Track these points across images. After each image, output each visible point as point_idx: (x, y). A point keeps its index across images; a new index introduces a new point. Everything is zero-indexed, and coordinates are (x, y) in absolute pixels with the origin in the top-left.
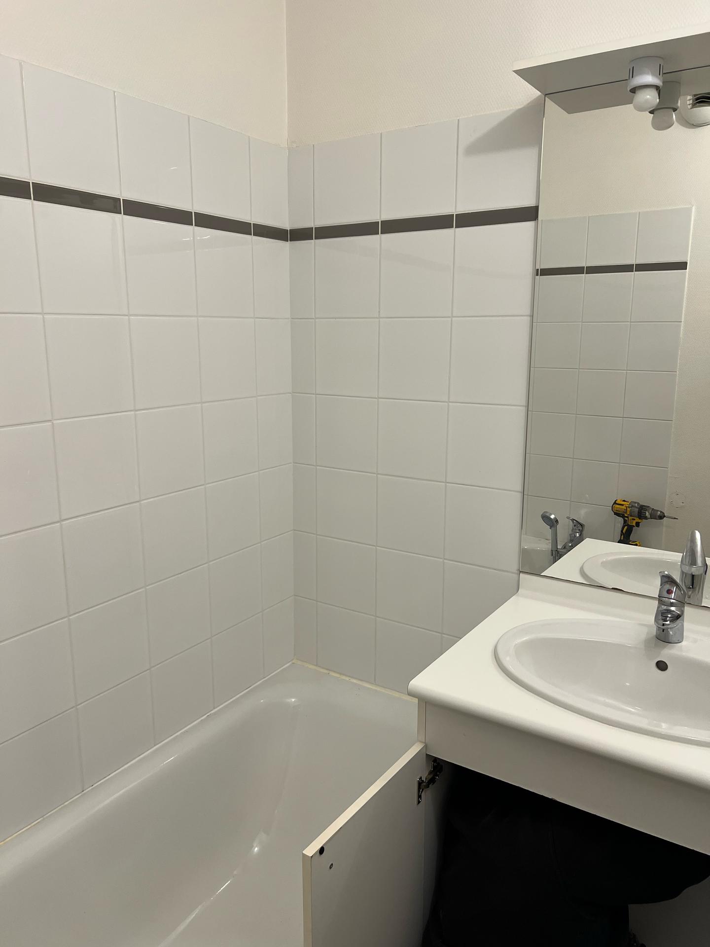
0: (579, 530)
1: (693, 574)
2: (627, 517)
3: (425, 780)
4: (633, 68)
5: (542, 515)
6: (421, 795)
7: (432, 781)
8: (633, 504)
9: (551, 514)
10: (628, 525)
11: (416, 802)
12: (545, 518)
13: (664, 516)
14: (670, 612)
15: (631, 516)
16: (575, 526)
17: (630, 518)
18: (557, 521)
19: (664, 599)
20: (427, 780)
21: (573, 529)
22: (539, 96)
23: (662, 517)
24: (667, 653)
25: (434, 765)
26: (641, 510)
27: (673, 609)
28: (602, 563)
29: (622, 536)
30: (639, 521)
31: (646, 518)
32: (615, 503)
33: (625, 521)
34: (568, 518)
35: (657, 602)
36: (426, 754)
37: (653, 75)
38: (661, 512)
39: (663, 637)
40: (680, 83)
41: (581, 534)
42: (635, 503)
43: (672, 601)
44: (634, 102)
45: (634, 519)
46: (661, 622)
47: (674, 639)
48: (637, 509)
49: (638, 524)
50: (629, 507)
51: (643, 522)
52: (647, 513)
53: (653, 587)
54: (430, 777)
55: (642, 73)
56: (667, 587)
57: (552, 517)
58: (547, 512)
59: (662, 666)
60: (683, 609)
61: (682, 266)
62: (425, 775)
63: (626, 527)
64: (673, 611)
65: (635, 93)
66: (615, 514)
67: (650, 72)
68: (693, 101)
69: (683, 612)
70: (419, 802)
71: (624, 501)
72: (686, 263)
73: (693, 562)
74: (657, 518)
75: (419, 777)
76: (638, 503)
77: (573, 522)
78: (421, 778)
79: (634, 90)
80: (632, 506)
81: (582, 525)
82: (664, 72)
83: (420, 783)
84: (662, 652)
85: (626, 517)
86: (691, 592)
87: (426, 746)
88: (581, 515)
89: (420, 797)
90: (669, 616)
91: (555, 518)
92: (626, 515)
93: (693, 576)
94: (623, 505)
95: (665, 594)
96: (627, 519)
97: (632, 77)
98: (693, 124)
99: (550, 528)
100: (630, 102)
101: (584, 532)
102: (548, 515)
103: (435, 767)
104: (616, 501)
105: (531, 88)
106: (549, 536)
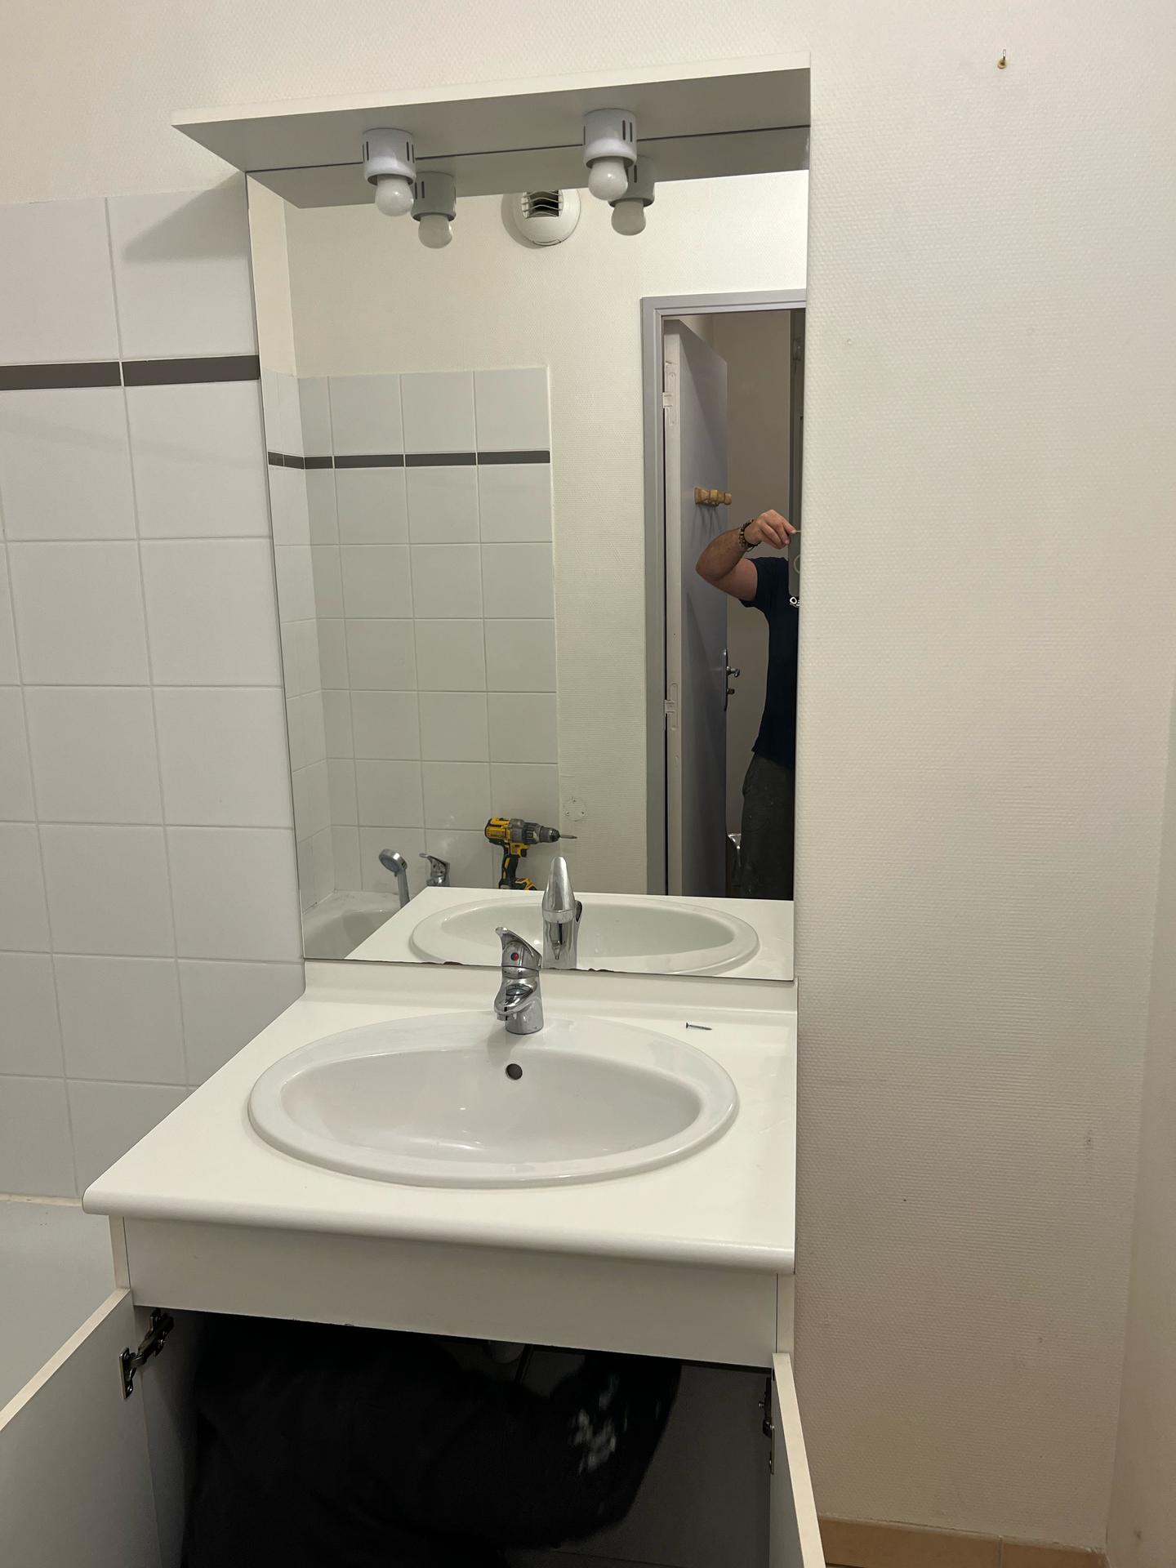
0: (442, 872)
1: (560, 922)
2: (509, 844)
3: (136, 1353)
4: (367, 143)
5: (380, 856)
6: (131, 1381)
7: (152, 1349)
8: (514, 823)
9: (394, 853)
10: (510, 856)
11: (122, 1393)
12: (386, 860)
13: (559, 836)
14: (517, 986)
15: (513, 841)
16: (434, 866)
17: (513, 844)
18: (404, 863)
19: (510, 968)
20: (142, 1350)
21: (432, 872)
22: (237, 173)
23: (555, 837)
24: (520, 1051)
25: (154, 1319)
26: (527, 830)
27: (523, 981)
28: (443, 924)
29: (505, 873)
30: (526, 847)
31: (534, 842)
32: (489, 824)
33: (506, 850)
34: (422, 855)
35: (501, 972)
36: (135, 1307)
37: (399, 159)
38: (553, 830)
39: (515, 1027)
40: (453, 176)
41: (445, 876)
42: (517, 820)
43: (520, 969)
44: (377, 199)
45: (518, 846)
46: (504, 1005)
47: (530, 1028)
48: (521, 830)
49: (524, 853)
50: (509, 828)
51: (531, 849)
52: (535, 834)
53: (494, 953)
54: (148, 1344)
55: (381, 154)
56: (512, 949)
57: (396, 857)
58: (388, 850)
59: (514, 1072)
60: (536, 979)
61: (542, 457)
62: (136, 1343)
63: (508, 859)
64: (523, 985)
65: (376, 184)
66: (490, 842)
67: (394, 154)
68: (530, 206)
69: (536, 985)
70: (128, 1394)
71: (501, 819)
72: (548, 453)
73: (558, 905)
74: (549, 839)
75: (123, 1349)
76: (522, 821)
77: (431, 862)
78: (127, 1350)
79: (375, 180)
80: (513, 826)
81: (445, 864)
82: (416, 156)
83: (128, 1362)
84: (513, 1050)
85: (506, 844)
86: (558, 950)
87: (132, 1293)
88: (442, 849)
89: (128, 1383)
90: (517, 993)
91: (401, 859)
92: (506, 841)
93: (560, 925)
94: (500, 826)
95: (511, 962)
96: (508, 846)
97: (368, 159)
98: (533, 242)
99: (396, 875)
100: (371, 199)
101: (450, 875)
102: (389, 854)
103: (156, 1325)
104: (490, 821)
105: (218, 160)
106: (396, 888)
